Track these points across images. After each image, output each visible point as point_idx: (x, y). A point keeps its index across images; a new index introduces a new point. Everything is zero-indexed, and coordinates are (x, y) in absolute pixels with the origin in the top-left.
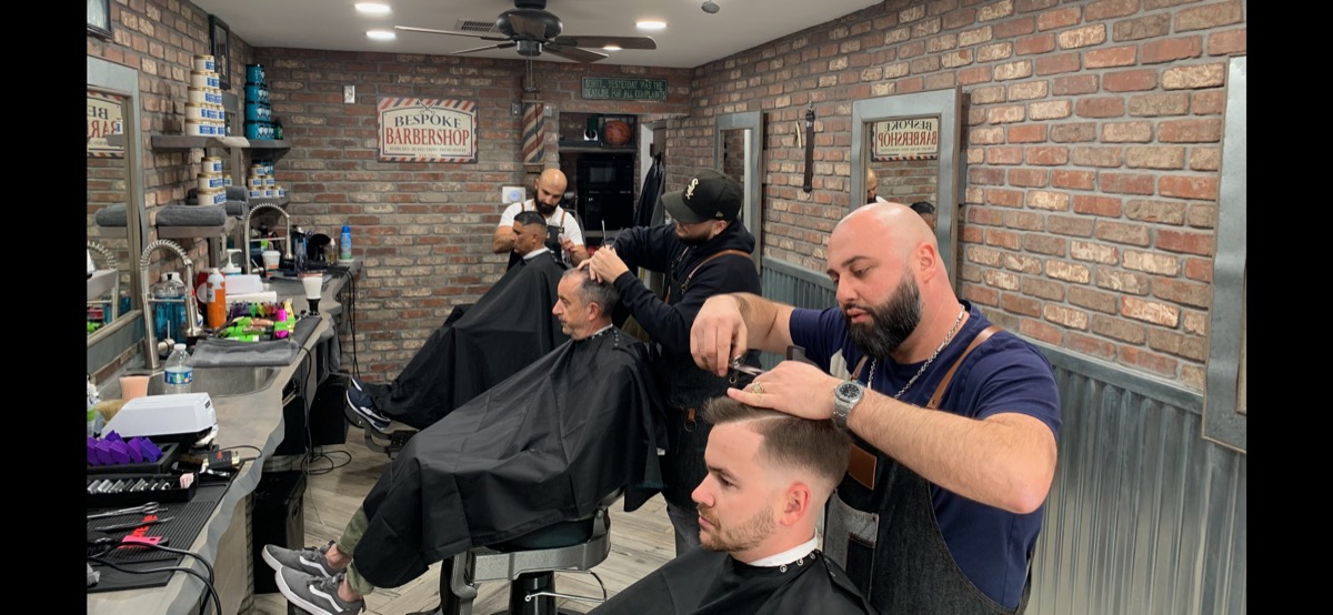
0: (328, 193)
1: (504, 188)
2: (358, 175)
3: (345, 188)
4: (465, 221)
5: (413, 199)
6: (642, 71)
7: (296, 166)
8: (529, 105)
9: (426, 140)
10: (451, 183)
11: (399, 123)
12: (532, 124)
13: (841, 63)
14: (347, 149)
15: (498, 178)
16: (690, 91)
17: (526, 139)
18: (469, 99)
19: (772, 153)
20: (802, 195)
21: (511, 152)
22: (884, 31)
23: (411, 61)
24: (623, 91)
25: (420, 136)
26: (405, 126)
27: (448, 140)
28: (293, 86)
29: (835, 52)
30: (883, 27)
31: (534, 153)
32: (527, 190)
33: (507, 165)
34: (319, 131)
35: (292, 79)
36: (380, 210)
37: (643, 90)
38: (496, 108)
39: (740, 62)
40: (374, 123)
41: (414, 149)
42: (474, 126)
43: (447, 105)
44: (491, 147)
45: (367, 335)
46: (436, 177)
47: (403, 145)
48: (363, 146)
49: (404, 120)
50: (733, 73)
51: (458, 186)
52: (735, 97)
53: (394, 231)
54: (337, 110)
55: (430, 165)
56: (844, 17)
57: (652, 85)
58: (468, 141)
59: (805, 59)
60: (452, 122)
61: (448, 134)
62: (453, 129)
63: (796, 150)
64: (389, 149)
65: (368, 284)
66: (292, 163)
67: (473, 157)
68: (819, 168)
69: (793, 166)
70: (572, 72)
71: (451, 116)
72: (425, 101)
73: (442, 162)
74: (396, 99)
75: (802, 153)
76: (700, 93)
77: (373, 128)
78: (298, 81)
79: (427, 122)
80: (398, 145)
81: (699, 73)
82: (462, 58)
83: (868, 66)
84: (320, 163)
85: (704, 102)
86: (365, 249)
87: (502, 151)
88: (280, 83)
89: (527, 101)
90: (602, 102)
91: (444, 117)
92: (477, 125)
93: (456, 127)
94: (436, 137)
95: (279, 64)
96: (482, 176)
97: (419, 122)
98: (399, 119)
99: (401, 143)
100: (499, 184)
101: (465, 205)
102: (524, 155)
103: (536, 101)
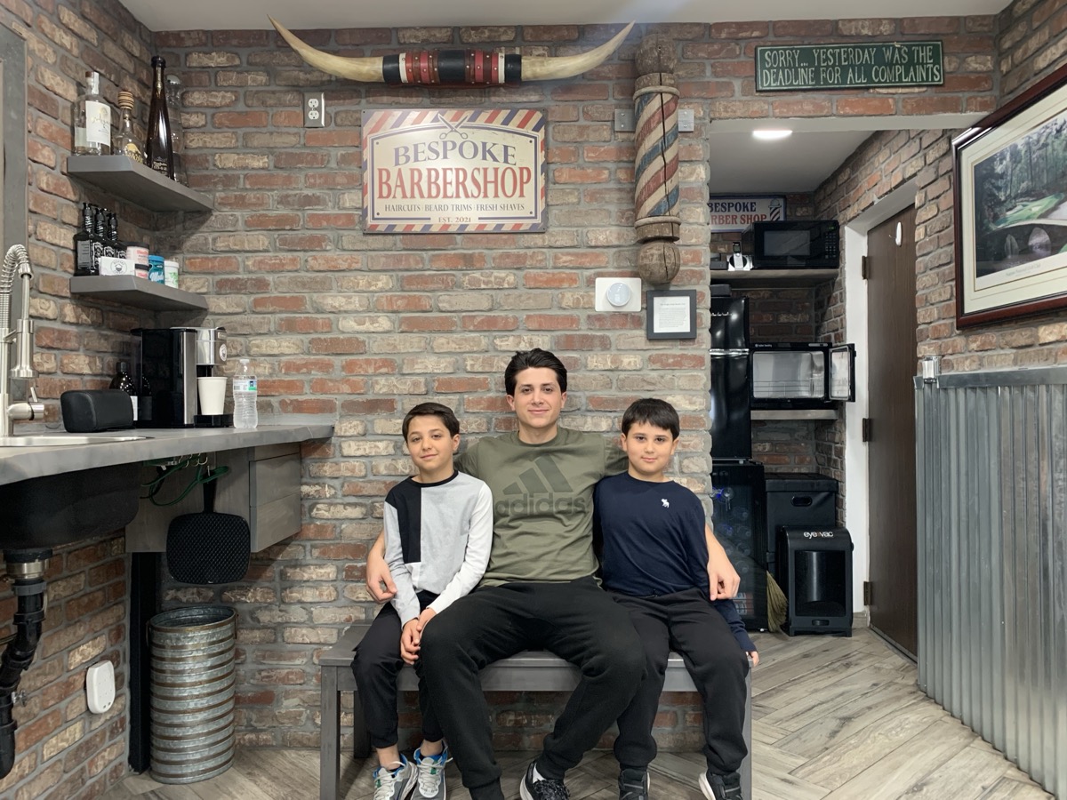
0: (276, 294)
1: (598, 280)
2: (327, 261)
3: (304, 285)
5: (426, 303)
6: (886, 29)
7: (220, 245)
8: (647, 97)
9: (451, 190)
10: (496, 273)
11: (402, 159)
12: (656, 135)
14: (310, 211)
15: (586, 261)
16: (998, 64)
17: (641, 170)
18: (531, 107)
21: (613, 208)
23: (426, 42)
24: (844, 70)
25: (440, 182)
26: (412, 164)
27: (491, 187)
28: (219, 98)
31: (660, 194)
32: (643, 283)
33: (607, 232)
34: (260, 181)
35: (218, 88)
36: (368, 326)
37: (891, 65)
38: (582, 122)
40: (355, 160)
41: (428, 208)
42: (541, 159)
43: (490, 120)
44: (573, 199)
45: (339, 571)
46: (469, 262)
47: (408, 202)
48: (337, 204)
49: (411, 154)
51: (510, 277)
53: (391, 366)
54: (293, 140)
55: (458, 238)
57: (910, 53)
58: (529, 188)
60: (498, 152)
61: (491, 177)
62: (502, 166)
64: (385, 210)
65: (344, 468)
66: (214, 240)
67: (538, 220)
70: (737, 40)
71: (497, 140)
72: (450, 115)
73: (480, 231)
74: (397, 113)
77: (356, 171)
78: (226, 89)
79: (453, 155)
80: (399, 201)
84: (261, 239)
86: (338, 400)
87: (595, 205)
88: (196, 95)
89: (644, 90)
90: (800, 96)
91: (484, 144)
92: (546, 156)
93: (506, 161)
94: (469, 184)
95: (196, 60)
96: (556, 257)
97: (438, 154)
98: (402, 151)
99: (404, 196)
100: (587, 273)
101: (524, 315)
102: (637, 205)
103: (663, 88)
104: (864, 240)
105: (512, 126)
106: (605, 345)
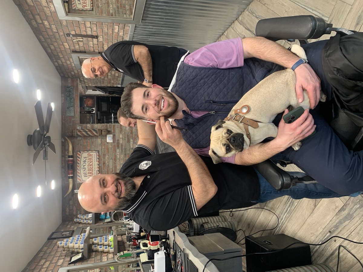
1: (107, 142)
4: (119, 154)
5: (112, 170)
6: (63, 95)
8: (77, 134)
9: (92, 167)
10: (106, 159)
11: (86, 176)
12: (84, 133)
13: (46, 23)
15: (104, 144)
16: (70, 78)
17: (90, 135)
18: (77, 154)
19: (87, 49)
20: (100, 39)
21: (95, 140)
22: (29, 6)
24: (71, 102)
25: (90, 169)
26: (87, 174)
27: (91, 160)
28: (75, 209)
29: (42, 25)
30: (27, 6)
31: (94, 132)
32: (108, 134)
33: (99, 141)
37: (70, 95)
38: (79, 145)
39: (55, 61)
41: (95, 171)
42: (86, 152)
43: (79, 161)
44: (93, 146)
46: (104, 163)
49: (85, 174)
50: (59, 63)
51: (107, 156)
52: (68, 62)
55: (100, 165)
56: (27, 22)
57: (68, 91)
58: (91, 154)
59: (48, 37)
60: (85, 159)
61: (89, 160)
62: (87, 158)
63: (84, 41)
67: (97, 152)
68: (89, 33)
69: (90, 42)
70: (65, 119)
71: (83, 159)
72: (78, 168)
73: (99, 162)
74: (78, 177)
75: (85, 39)
76: (69, 74)
78: (73, 208)
79: (85, 167)
81: (62, 75)
82: (62, 156)
83: (45, 12)
85: (73, 73)
87: (94, 143)
88: (74, 213)
89: (76, 135)
90: (75, 109)
91: (83, 162)
92: (85, 151)
93: (86, 158)
94: (90, 164)
95: (67, 214)
96: (103, 149)
97: (85, 170)
98: (85, 176)
99: (93, 175)
100: (106, 143)
101: (113, 154)
102: (95, 136)
103: (76, 132)
104: (89, 90)
105: (80, 157)
106: (118, 140)
